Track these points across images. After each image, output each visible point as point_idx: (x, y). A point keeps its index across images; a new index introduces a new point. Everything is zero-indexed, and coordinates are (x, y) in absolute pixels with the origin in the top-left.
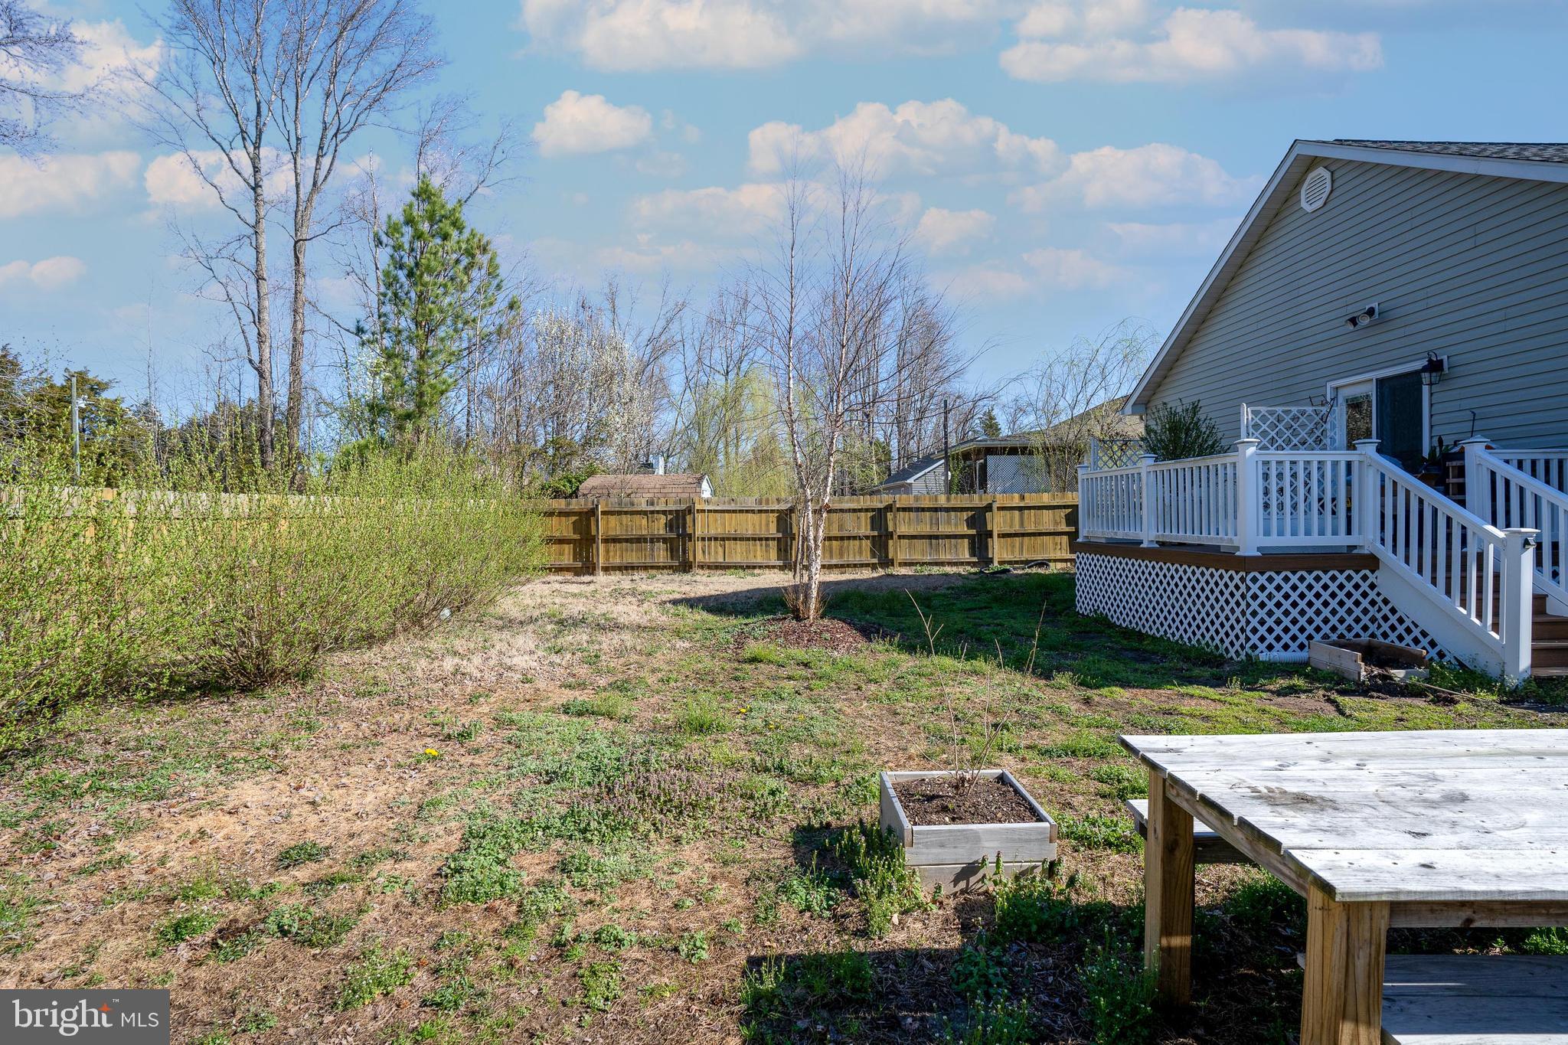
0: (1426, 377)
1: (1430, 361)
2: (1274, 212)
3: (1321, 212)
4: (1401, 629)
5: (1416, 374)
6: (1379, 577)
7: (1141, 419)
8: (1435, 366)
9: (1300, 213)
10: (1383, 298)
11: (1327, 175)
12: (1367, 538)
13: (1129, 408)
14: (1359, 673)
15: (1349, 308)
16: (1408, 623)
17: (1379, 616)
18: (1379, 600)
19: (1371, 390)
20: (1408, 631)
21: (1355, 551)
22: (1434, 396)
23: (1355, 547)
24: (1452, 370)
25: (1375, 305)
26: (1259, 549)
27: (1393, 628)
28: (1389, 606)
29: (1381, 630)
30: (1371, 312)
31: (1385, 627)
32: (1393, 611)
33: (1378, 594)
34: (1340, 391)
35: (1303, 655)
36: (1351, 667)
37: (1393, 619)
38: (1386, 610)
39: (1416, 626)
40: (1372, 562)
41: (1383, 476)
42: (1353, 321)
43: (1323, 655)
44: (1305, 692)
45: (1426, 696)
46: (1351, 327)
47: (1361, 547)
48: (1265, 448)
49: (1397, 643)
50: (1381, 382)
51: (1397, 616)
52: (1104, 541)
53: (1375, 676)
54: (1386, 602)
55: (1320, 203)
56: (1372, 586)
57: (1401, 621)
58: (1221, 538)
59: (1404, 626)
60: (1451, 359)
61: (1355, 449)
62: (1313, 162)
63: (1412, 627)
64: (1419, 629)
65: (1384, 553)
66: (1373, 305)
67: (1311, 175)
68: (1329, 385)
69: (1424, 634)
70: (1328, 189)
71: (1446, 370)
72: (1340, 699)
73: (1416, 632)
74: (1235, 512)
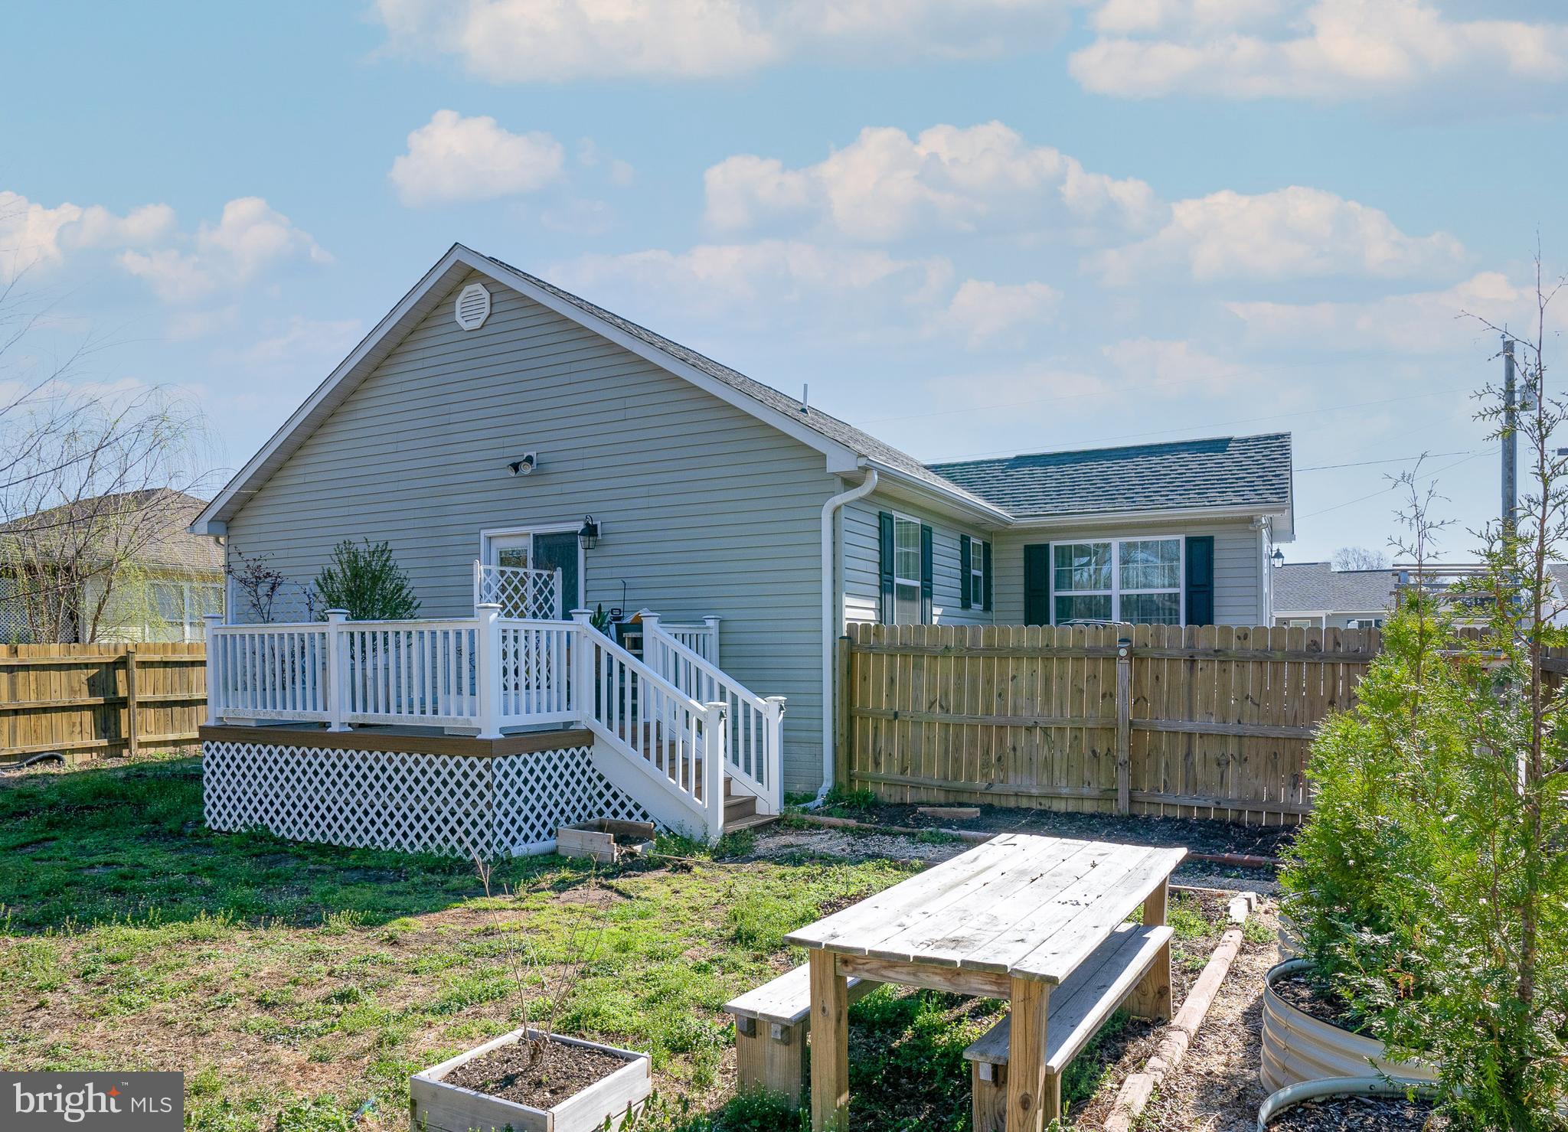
0: (580, 539)
1: (587, 524)
2: (423, 315)
3: (479, 333)
4: (615, 805)
5: (575, 534)
6: (595, 753)
7: (217, 541)
8: (591, 530)
9: (453, 328)
10: (544, 447)
11: (486, 295)
12: (583, 714)
13: (202, 526)
14: (613, 854)
15: (506, 450)
16: (622, 797)
17: (594, 793)
18: (594, 776)
19: (528, 544)
20: (623, 805)
21: (572, 727)
22: (589, 560)
23: (572, 723)
24: (606, 537)
25: (533, 454)
26: (501, 730)
27: (608, 804)
28: (604, 782)
29: (597, 808)
30: (529, 459)
31: (601, 804)
32: (608, 787)
33: (594, 771)
34: (493, 541)
35: (550, 844)
36: (605, 849)
37: (608, 795)
38: (601, 786)
39: (630, 799)
40: (587, 738)
41: (598, 648)
42: (516, 467)
43: (571, 841)
44: (579, 882)
45: (666, 867)
46: (513, 474)
47: (578, 722)
48: (509, 614)
49: (627, 819)
50: (536, 537)
51: (611, 791)
52: (253, 724)
53: (624, 855)
54: (600, 778)
55: (477, 324)
56: (589, 763)
57: (615, 796)
58: (451, 717)
59: (619, 801)
60: (604, 526)
61: (572, 619)
62: (470, 275)
63: (626, 801)
64: (633, 803)
65: (600, 728)
66: (531, 454)
67: (468, 289)
68: (483, 532)
69: (637, 807)
70: (487, 311)
71: (600, 537)
72: (613, 882)
73: (630, 806)
74: (473, 685)
